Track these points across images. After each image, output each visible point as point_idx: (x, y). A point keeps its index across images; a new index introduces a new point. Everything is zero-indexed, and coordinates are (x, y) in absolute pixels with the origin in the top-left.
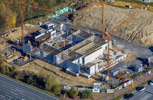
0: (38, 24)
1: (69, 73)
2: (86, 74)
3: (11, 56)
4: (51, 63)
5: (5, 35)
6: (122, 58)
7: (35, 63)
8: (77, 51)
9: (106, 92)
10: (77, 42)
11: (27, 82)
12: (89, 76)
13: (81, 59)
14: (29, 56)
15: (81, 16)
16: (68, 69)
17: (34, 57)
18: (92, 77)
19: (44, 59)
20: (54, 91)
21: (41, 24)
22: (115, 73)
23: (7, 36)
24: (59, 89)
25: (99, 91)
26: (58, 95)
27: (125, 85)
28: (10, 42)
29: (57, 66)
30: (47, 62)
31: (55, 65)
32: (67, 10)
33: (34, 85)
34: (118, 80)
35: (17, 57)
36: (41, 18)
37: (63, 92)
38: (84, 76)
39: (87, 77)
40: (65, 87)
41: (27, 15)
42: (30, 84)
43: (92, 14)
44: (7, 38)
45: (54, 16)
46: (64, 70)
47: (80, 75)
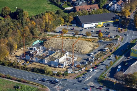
0: (27, 48)
1: (53, 67)
2: (61, 66)
3: (20, 62)
4: (42, 64)
5: (13, 53)
6: (76, 59)
7: (33, 64)
8: (54, 57)
9: (74, 73)
10: (51, 54)
11: (34, 72)
12: (63, 67)
13: (57, 60)
14: (29, 61)
15: (48, 43)
16: (52, 65)
17: (32, 62)
18: (64, 68)
19: (38, 62)
20: (49, 74)
21: (28, 48)
22: (76, 65)
23: (14, 53)
24: (52, 73)
25: (71, 73)
26: (52, 76)
27: (82, 69)
28: (16, 56)
29: (46, 64)
30: (39, 63)
31: (44, 64)
32: (39, 42)
33: (38, 72)
34: (78, 68)
35: (23, 62)
36: (27, 45)
37: (54, 74)
38: (61, 68)
39: (62, 68)
40: (54, 72)
41: (21, 44)
42: (36, 72)
43: (53, 42)
44: (15, 54)
45: (33, 44)
46: (50, 66)
47: (58, 67)
